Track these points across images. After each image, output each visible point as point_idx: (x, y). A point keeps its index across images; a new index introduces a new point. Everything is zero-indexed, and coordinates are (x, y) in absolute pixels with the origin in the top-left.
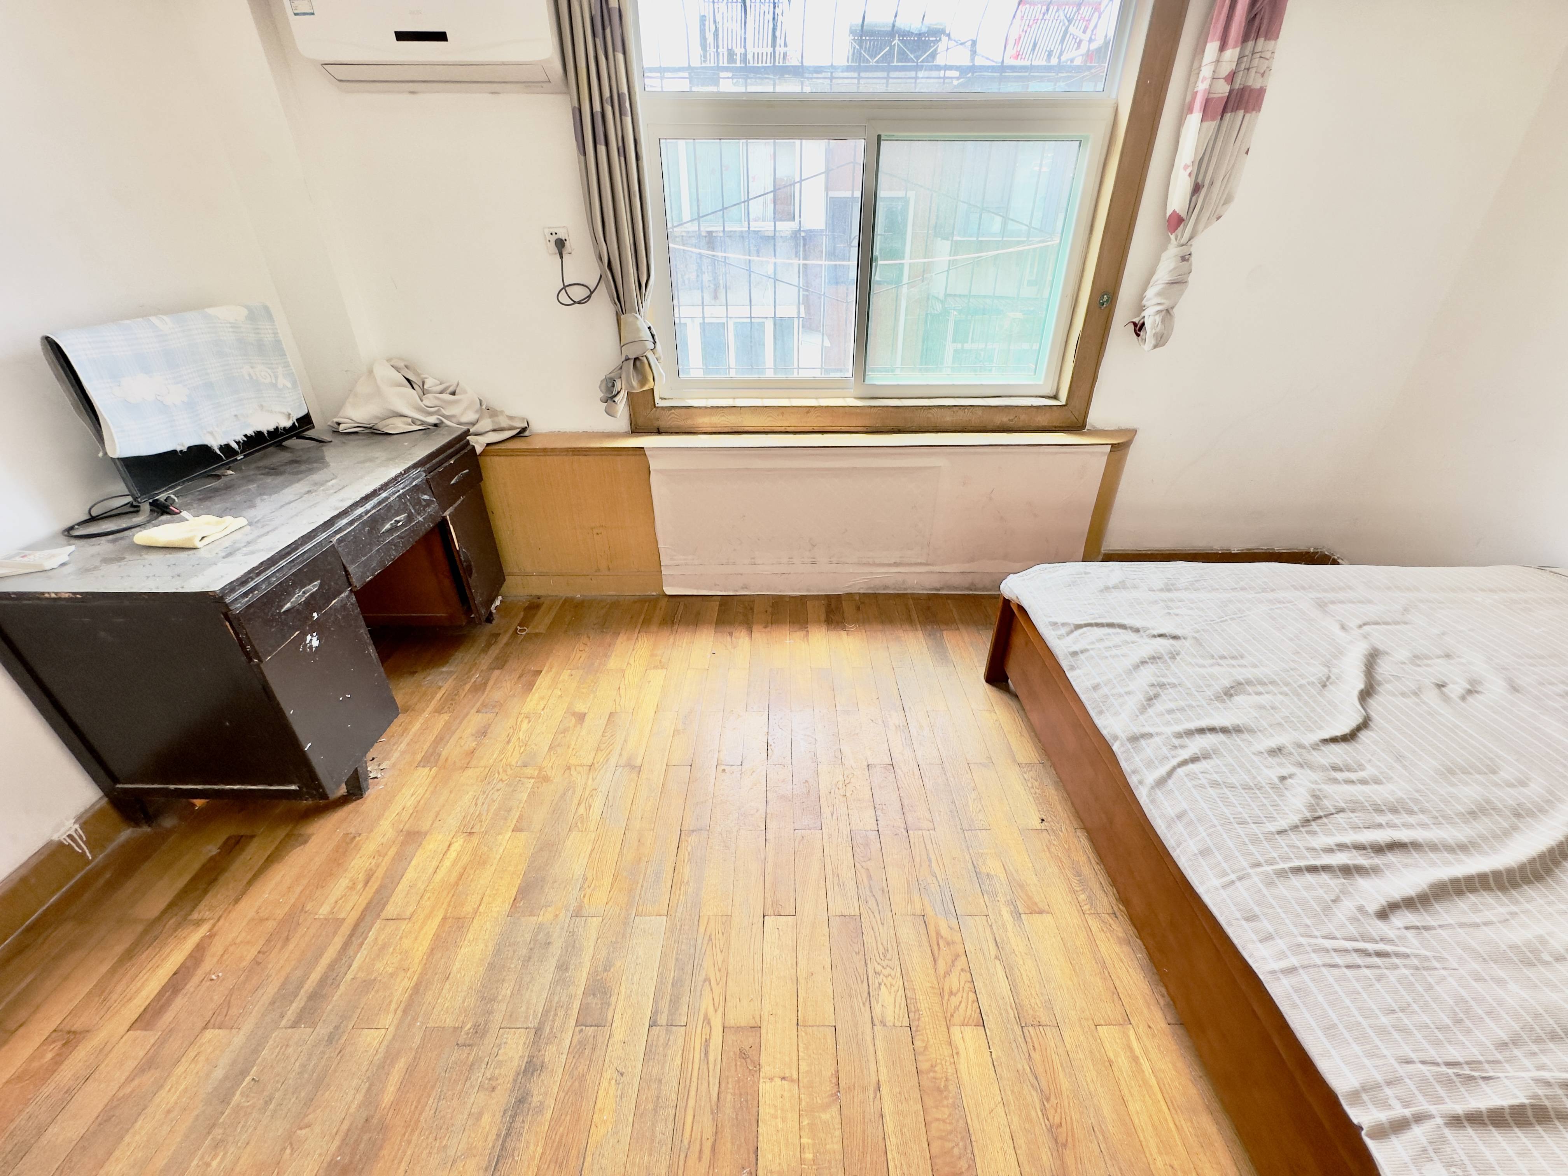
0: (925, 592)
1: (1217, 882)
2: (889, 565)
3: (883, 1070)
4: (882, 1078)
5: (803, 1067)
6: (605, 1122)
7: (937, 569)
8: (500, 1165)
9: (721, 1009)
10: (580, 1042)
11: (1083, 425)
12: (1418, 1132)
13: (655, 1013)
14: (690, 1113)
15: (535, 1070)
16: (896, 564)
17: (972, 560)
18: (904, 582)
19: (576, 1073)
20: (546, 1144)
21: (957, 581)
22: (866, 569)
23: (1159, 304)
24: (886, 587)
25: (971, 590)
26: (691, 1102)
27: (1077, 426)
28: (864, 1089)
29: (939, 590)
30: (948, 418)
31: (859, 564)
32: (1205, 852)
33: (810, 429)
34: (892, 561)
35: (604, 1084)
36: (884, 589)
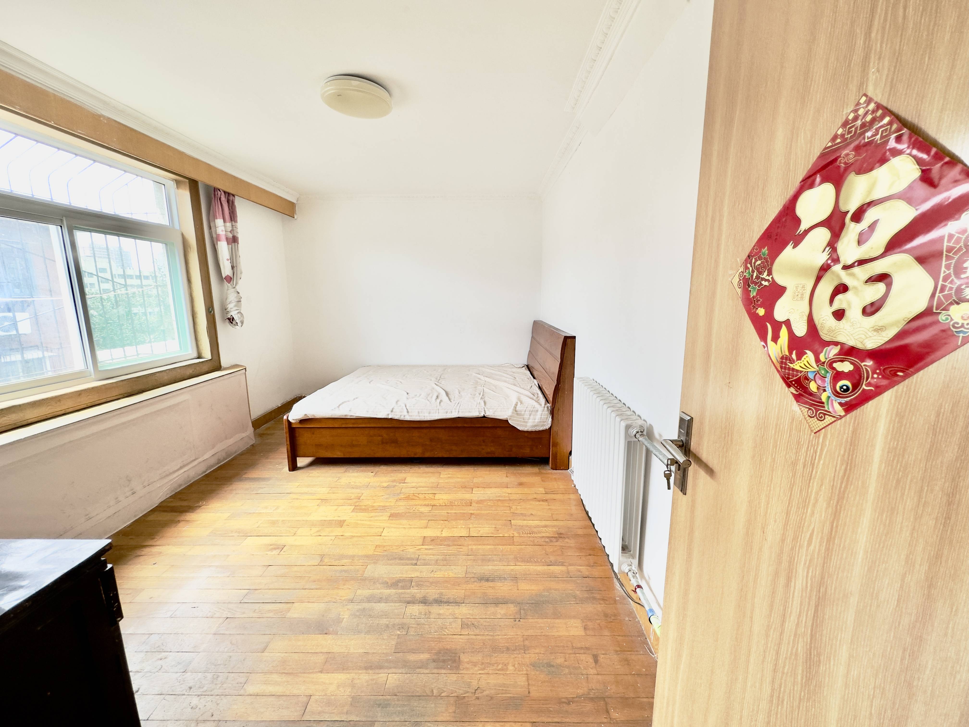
0: (200, 477)
1: (437, 414)
2: (178, 470)
3: (443, 512)
4: (446, 512)
5: (440, 527)
6: (448, 573)
7: (201, 460)
8: (458, 602)
9: (416, 546)
10: (417, 586)
11: (221, 366)
12: (486, 410)
13: (412, 564)
14: (449, 552)
15: (425, 600)
16: (181, 468)
17: (213, 447)
18: (188, 477)
19: (429, 585)
20: (453, 589)
21: (213, 461)
22: (166, 480)
23: (237, 310)
24: (180, 485)
25: (219, 463)
26: (445, 552)
27: (218, 368)
28: (448, 516)
29: (205, 472)
30: (166, 378)
31: (161, 478)
32: (430, 413)
33: (85, 406)
34: (178, 467)
35: (435, 576)
36: (180, 487)
